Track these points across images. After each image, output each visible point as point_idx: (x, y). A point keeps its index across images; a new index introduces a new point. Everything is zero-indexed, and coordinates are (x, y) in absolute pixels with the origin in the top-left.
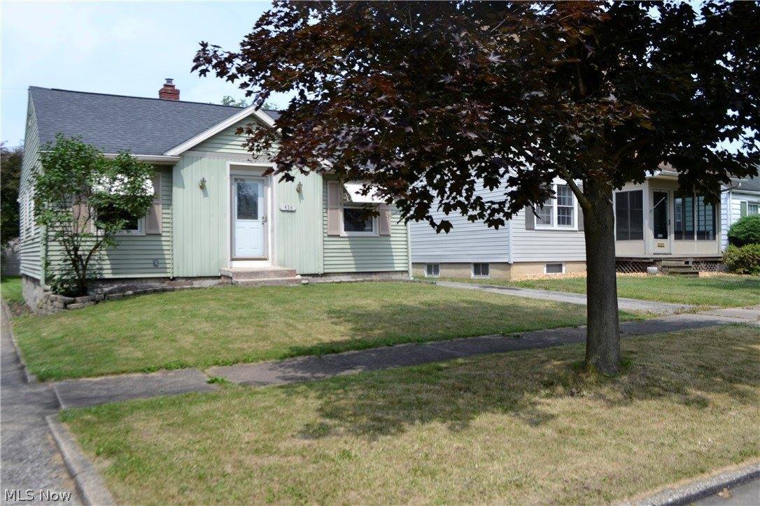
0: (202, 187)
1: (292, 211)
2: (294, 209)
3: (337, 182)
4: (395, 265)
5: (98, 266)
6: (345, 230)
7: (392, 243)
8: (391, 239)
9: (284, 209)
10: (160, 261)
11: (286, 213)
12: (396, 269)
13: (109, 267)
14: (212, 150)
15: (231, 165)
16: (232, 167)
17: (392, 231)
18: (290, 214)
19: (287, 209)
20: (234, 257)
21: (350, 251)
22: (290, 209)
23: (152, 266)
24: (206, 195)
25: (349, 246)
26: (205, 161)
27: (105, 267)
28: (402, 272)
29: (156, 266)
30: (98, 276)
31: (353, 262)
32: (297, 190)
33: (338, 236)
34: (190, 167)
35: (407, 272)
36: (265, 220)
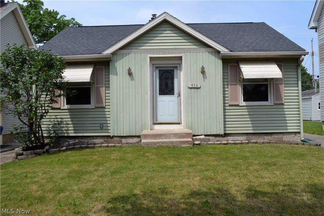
0: (130, 74)
1: (197, 88)
2: (199, 86)
3: (236, 64)
4: (288, 128)
5: (66, 128)
6: (244, 101)
7: (285, 110)
8: (285, 107)
9: (192, 87)
10: (104, 125)
11: (193, 90)
12: (289, 131)
13: (72, 128)
14: (137, 48)
15: (151, 58)
16: (151, 59)
17: (286, 101)
18: (196, 90)
19: (193, 86)
20: (155, 122)
21: (248, 116)
22: (196, 87)
23: (99, 128)
24: (132, 79)
25: (247, 113)
26: (132, 56)
27: (70, 129)
28: (295, 133)
29: (102, 128)
30: (66, 135)
31: (251, 125)
32: (201, 72)
33: (238, 105)
34: (121, 61)
35: (299, 133)
36: (179, 95)
